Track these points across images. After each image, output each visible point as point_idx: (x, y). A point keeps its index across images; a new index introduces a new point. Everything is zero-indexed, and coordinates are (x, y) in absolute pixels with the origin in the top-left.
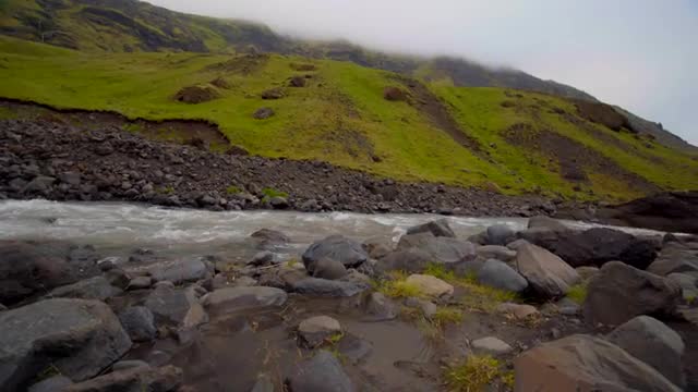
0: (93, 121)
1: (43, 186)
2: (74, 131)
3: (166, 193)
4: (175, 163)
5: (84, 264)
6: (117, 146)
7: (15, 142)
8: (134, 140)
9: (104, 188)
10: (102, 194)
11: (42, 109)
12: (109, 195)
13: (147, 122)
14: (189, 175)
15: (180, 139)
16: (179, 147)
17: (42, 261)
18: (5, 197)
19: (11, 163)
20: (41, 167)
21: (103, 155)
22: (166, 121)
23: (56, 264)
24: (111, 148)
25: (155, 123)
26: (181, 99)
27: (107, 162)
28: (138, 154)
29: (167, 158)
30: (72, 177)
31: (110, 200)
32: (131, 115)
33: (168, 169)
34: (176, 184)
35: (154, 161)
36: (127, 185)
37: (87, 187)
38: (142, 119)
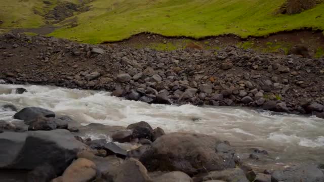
0: (218, 44)
1: (191, 95)
2: (207, 53)
3: (275, 99)
4: (282, 72)
5: (226, 156)
6: (235, 61)
7: (176, 65)
8: (247, 55)
9: (227, 96)
10: (226, 100)
11: (188, 41)
12: (231, 101)
13: (257, 38)
14: (295, 83)
15: (285, 49)
16: (284, 57)
17: (201, 149)
18: (172, 102)
19: (175, 80)
20: (190, 82)
21: (225, 70)
22: (272, 35)
23: (209, 153)
24: (230, 64)
25: (262, 38)
26: (284, 12)
27: (229, 75)
28: (251, 67)
29: (275, 68)
30: (207, 87)
31: (231, 105)
32: (244, 35)
33: (275, 78)
34: (283, 92)
35: (263, 72)
36: (243, 93)
37: (217, 95)
38: (252, 37)
